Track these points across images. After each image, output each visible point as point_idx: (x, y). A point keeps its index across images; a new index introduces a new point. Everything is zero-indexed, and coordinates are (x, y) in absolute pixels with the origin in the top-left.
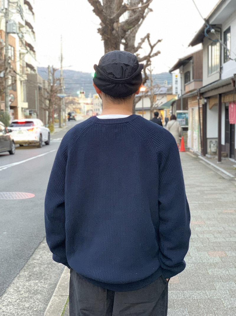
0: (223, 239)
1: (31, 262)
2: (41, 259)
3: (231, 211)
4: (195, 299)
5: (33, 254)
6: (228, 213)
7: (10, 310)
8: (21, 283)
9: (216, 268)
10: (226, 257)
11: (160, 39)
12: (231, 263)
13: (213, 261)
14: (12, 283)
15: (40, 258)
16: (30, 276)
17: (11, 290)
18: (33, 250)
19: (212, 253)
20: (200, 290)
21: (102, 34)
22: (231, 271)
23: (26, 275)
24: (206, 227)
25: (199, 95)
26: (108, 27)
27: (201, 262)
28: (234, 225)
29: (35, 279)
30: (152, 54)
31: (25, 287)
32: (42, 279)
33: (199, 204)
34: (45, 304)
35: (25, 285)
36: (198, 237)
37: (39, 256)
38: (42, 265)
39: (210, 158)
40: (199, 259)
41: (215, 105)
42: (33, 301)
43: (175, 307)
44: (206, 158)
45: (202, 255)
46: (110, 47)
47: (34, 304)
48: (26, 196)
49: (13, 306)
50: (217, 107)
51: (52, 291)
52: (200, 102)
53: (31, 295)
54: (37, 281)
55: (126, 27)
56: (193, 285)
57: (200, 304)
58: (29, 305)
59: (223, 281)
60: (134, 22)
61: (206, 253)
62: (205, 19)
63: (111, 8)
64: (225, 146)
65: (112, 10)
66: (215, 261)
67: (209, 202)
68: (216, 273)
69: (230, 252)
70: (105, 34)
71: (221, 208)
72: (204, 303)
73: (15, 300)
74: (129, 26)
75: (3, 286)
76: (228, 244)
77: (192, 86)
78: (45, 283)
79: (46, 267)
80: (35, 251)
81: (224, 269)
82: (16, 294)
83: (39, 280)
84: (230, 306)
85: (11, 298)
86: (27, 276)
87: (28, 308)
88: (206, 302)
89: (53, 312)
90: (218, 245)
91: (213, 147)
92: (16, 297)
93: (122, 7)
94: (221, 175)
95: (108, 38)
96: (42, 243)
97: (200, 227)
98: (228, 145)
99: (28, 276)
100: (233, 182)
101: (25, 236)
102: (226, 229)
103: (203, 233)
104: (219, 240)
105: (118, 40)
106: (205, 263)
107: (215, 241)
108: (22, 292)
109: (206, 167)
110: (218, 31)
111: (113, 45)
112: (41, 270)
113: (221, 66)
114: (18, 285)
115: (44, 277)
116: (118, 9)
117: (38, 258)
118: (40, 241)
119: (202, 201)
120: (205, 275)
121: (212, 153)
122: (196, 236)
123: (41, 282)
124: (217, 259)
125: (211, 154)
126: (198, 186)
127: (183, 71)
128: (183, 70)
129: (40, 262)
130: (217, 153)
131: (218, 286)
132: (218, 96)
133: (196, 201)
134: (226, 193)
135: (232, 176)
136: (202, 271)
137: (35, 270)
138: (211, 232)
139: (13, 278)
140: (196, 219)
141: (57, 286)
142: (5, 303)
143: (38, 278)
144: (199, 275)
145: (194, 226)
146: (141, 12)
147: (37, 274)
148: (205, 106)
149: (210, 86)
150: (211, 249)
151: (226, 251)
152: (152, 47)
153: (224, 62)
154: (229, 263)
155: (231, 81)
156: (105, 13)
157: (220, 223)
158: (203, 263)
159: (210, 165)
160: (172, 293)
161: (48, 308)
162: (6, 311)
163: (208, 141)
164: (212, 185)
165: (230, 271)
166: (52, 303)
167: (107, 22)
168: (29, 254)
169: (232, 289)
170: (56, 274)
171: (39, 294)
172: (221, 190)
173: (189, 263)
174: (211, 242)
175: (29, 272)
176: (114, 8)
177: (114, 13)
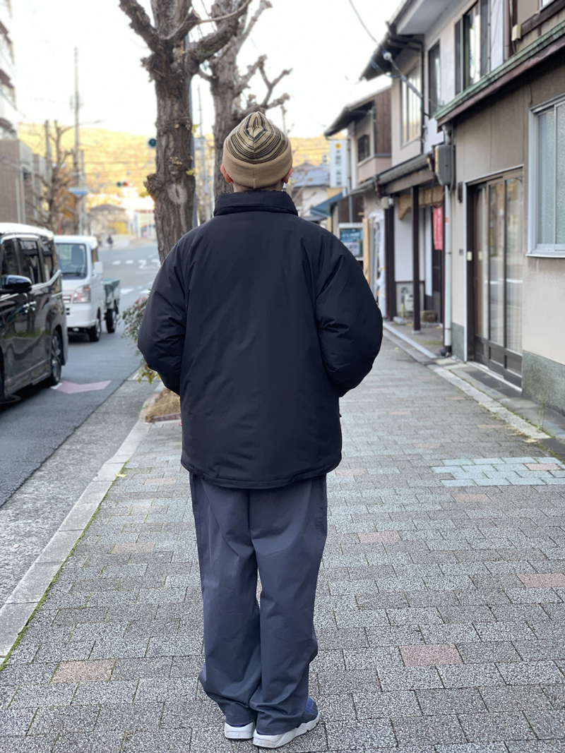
0: (370, 453)
1: (19, 497)
3: (404, 413)
5: (21, 486)
6: (398, 416)
10: (365, 475)
11: (288, 69)
15: (34, 491)
16: (18, 514)
18: (21, 481)
21: (150, 70)
23: (9, 514)
25: (376, 190)
26: (162, 56)
29: (27, 518)
30: (270, 102)
31: (9, 529)
32: (38, 518)
37: (33, 489)
38: (38, 500)
39: (402, 324)
41: (408, 210)
44: (393, 325)
46: (168, 95)
50: (411, 215)
53: (19, 538)
54: (29, 521)
55: (199, 53)
58: (16, 550)
60: (216, 43)
63: (169, 16)
64: (432, 297)
65: (170, 21)
69: (376, 469)
70: (156, 70)
71: (388, 409)
74: (205, 52)
76: (376, 459)
77: (371, 169)
78: (43, 522)
79: (46, 503)
81: (355, 491)
83: (33, 519)
86: (11, 515)
87: (16, 553)
91: (409, 301)
93: (187, 17)
94: (413, 355)
95: (163, 78)
98: (438, 295)
99: (14, 515)
100: (430, 367)
102: (383, 439)
104: (362, 454)
105: (181, 81)
110: (417, 50)
111: (173, 91)
112: (37, 507)
113: (424, 127)
115: (42, 516)
116: (181, 20)
117: (30, 491)
118: (34, 468)
121: (407, 315)
123: (37, 522)
124: (350, 479)
125: (405, 316)
127: (355, 135)
128: (355, 132)
129: (34, 497)
130: (413, 314)
132: (412, 191)
134: (409, 386)
135: (432, 356)
137: (25, 507)
141: (65, 521)
143: (31, 516)
146: (232, 24)
147: (29, 513)
148: (390, 212)
150: (343, 466)
151: (369, 467)
152: (271, 87)
153: (429, 117)
154: (366, 483)
156: (155, 30)
157: (375, 431)
163: (399, 288)
167: (160, 47)
168: (13, 486)
171: (34, 537)
172: (400, 380)
175: (15, 510)
176: (174, 16)
177: (175, 27)
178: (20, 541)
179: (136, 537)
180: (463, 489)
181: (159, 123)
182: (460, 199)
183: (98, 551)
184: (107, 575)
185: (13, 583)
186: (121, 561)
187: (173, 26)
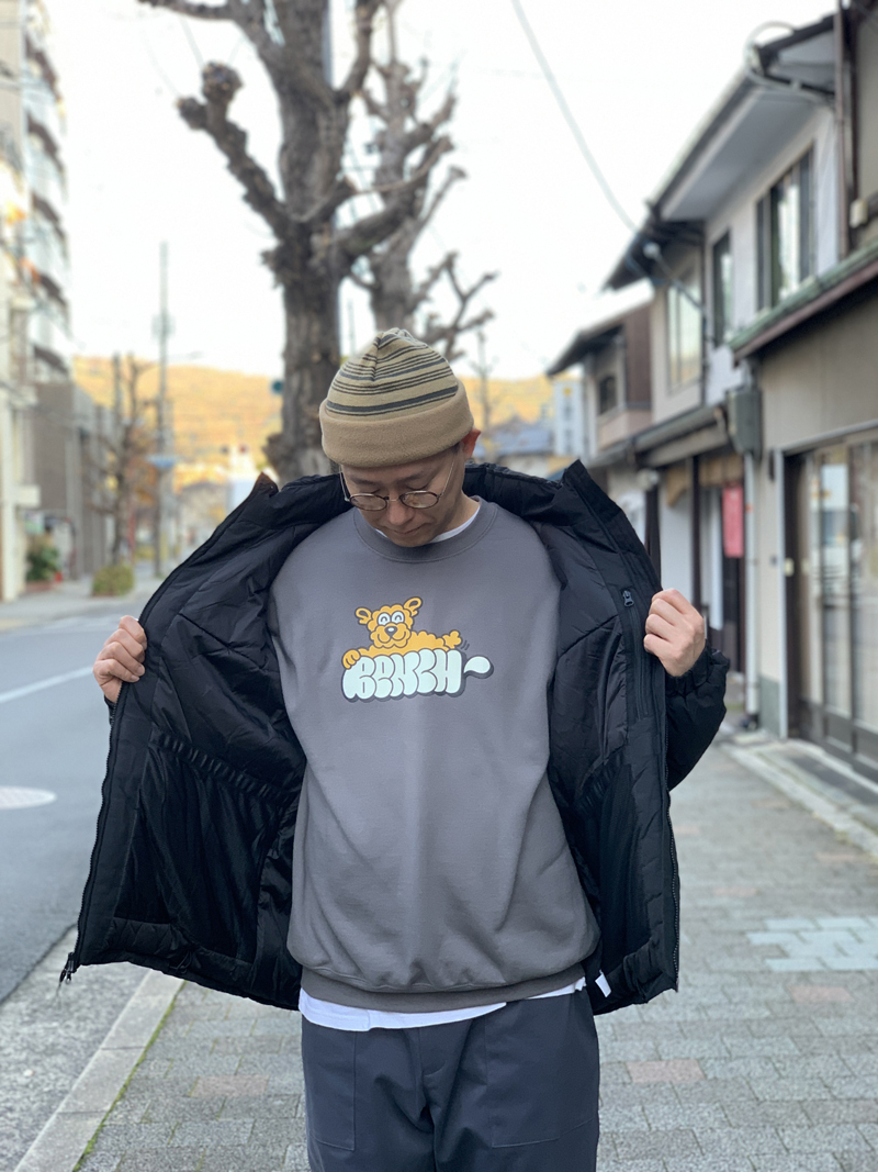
16: (35, 1011)
18: (45, 947)
21: (276, 269)
23: (21, 1010)
26: (294, 248)
29: (51, 1019)
30: (464, 321)
31: (18, 1039)
32: (69, 1019)
35: (18, 1034)
41: (683, 493)
46: (303, 308)
47: (44, 1077)
50: (688, 501)
53: (34, 1057)
54: (55, 1024)
55: (354, 244)
58: (28, 1080)
62: (648, 203)
63: (307, 185)
64: (722, 633)
65: (307, 193)
70: (286, 269)
74: (364, 243)
77: (621, 427)
78: (78, 1027)
79: (85, 991)
83: (61, 1020)
86: (25, 1012)
87: (27, 1086)
93: (334, 187)
95: (296, 282)
98: (731, 629)
99: (29, 1011)
110: (693, 243)
111: (311, 302)
112: (69, 998)
113: (706, 362)
115: (76, 1014)
116: (325, 191)
123: (68, 1027)
127: (594, 374)
128: (592, 371)
132: (689, 464)
141: (114, 1027)
148: (653, 495)
152: (464, 298)
153: (715, 347)
167: (291, 232)
168: (32, 957)
171: (61, 1056)
175: (32, 1003)
176: (315, 185)
177: (316, 202)
178: (36, 1062)
179: (234, 1062)
180: (804, 976)
181: (287, 354)
182: (772, 475)
183: (169, 1092)
184: (182, 1140)
185: (18, 1147)
186: (207, 1111)
187: (312, 201)
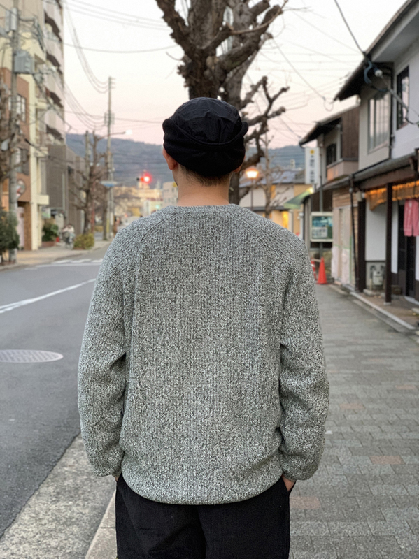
0: (397, 435)
1: (59, 471)
2: (76, 465)
3: (410, 388)
4: (349, 536)
5: (62, 456)
6: (405, 391)
7: (25, 551)
8: (42, 506)
9: (384, 484)
10: (402, 465)
11: (285, 86)
12: (412, 476)
13: (380, 472)
14: (27, 505)
15: (74, 463)
16: (58, 493)
17: (25, 517)
18: (62, 450)
19: (378, 458)
20: (357, 520)
21: (186, 77)
22: (411, 489)
23: (50, 493)
24: (367, 414)
25: (352, 185)
26: (197, 64)
27: (359, 473)
28: (415, 410)
29: (68, 499)
30: (270, 113)
31: (50, 513)
32: (79, 500)
33: (353, 374)
34: (85, 542)
35: (50, 510)
36: (352, 432)
38: (78, 475)
39: (372, 296)
40: (355, 469)
42: (64, 537)
43: (314, 550)
44: (363, 296)
45: (359, 462)
47: (66, 541)
48: (47, 357)
49: (30, 544)
50: (385, 207)
51: (98, 519)
52: (354, 198)
53: (60, 527)
54: (70, 503)
55: (227, 64)
56: (345, 512)
57: (357, 544)
58: (57, 544)
59: (397, 506)
60: (241, 55)
61: (367, 458)
62: (364, 53)
63: (203, 30)
64: (398, 274)
65: (204, 35)
66: (384, 471)
67: (370, 372)
68: (385, 492)
69: (409, 456)
70: (191, 76)
71: (393, 382)
72: (365, 544)
73: (32, 535)
74: (232, 63)
75: (11, 510)
76: (406, 443)
77: (339, 170)
78: (84, 506)
79: (86, 479)
80: (65, 451)
81: (398, 485)
82: (34, 525)
83: (74, 501)
84: (410, 549)
85: (25, 531)
86: (52, 494)
87: (57, 548)
88: (368, 541)
89: (101, 554)
90: (389, 444)
91: (377, 276)
92: (34, 529)
93: (222, 28)
94: (392, 325)
95: (196, 83)
96: (77, 439)
97: (356, 413)
98: (404, 273)
99: (55, 493)
100: (412, 337)
101: (47, 425)
102: (402, 418)
103: (362, 423)
105: (213, 87)
106: (365, 474)
107: (382, 437)
108: (45, 521)
109: (364, 311)
112: (77, 485)
113: (392, 136)
114: (37, 509)
115: (82, 496)
116: (214, 34)
117: (71, 463)
118: (74, 435)
119: (359, 370)
120: (366, 496)
122: (349, 430)
123: (78, 505)
125: (372, 289)
126: (350, 344)
127: (324, 144)
128: (324, 142)
129: (74, 471)
130: (384, 287)
131: (389, 516)
132: (387, 187)
133: (347, 369)
135: (410, 327)
136: (361, 488)
137: (66, 484)
138: (376, 422)
139: (27, 498)
140: (347, 400)
141: (107, 512)
142: (16, 540)
143: (72, 497)
144: (355, 495)
145: (345, 411)
146: (256, 40)
147: (70, 491)
148: (362, 205)
149: (372, 169)
150: (376, 452)
151: (403, 455)
152: (271, 101)
153: (398, 128)
154: (407, 475)
155: (411, 161)
156: (193, 40)
157: (390, 407)
158: (362, 475)
159: (371, 307)
160: (308, 525)
161: (91, 547)
162: (18, 552)
163: (368, 266)
164: (374, 341)
165: (409, 490)
166: (98, 540)
167: (196, 55)
168: (55, 456)
169: (413, 519)
170: (103, 491)
171: (75, 526)
173: (337, 475)
174: (376, 440)
175: (57, 488)
176: (208, 30)
177: (208, 39)
187: (206, 39)
